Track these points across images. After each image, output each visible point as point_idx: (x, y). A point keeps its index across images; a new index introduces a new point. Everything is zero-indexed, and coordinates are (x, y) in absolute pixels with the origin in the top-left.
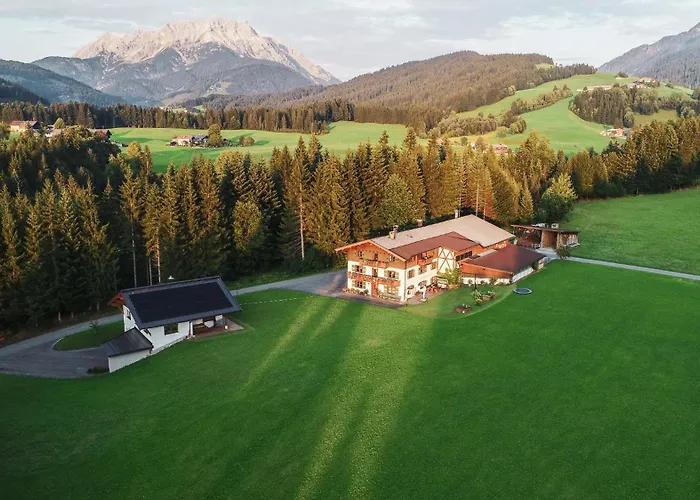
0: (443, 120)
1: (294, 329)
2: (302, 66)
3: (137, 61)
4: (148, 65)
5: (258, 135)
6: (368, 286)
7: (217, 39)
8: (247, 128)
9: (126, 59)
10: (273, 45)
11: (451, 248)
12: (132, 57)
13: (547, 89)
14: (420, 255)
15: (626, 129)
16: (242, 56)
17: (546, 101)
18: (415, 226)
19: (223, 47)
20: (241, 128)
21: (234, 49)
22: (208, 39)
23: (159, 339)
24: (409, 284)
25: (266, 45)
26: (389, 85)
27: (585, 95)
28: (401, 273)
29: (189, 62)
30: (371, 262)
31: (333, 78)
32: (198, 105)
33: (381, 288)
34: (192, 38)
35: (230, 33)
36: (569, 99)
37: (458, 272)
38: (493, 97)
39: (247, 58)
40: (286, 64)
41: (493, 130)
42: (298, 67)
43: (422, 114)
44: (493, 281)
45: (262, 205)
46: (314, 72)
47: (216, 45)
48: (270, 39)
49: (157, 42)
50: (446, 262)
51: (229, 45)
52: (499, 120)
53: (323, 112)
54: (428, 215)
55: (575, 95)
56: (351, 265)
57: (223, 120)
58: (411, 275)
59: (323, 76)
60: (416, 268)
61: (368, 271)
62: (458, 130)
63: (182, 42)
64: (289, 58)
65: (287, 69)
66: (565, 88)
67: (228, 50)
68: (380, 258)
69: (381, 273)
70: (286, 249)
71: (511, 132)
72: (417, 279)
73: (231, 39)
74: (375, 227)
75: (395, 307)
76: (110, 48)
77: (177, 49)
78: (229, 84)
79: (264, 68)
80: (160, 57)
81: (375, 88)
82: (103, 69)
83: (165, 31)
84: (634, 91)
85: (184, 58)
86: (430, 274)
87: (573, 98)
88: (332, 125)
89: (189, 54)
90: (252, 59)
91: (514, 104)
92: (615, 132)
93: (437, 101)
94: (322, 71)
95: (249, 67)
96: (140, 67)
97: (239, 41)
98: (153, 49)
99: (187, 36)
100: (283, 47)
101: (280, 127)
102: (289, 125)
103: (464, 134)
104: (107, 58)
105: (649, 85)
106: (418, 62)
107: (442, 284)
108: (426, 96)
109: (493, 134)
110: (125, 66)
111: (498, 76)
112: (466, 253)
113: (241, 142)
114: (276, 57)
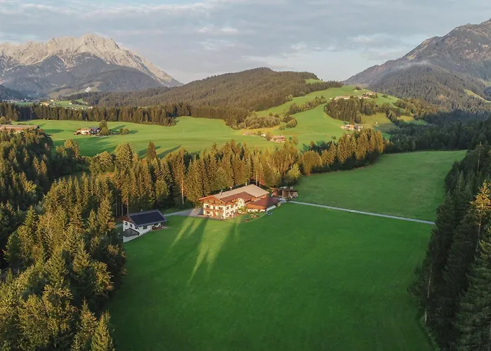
0: (247, 118)
1: (182, 231)
2: (152, 71)
3: (29, 63)
4: (38, 67)
5: (130, 126)
6: (212, 213)
7: (90, 51)
8: (122, 120)
9: (21, 62)
10: (130, 56)
11: (243, 198)
12: (25, 61)
13: (311, 97)
14: (231, 201)
15: (356, 124)
16: (108, 63)
17: (311, 106)
18: (229, 190)
19: (94, 56)
20: (117, 120)
21: (103, 58)
22: (83, 50)
23: (141, 231)
24: (227, 211)
25: (125, 55)
26: (213, 89)
27: (333, 102)
28: (224, 208)
29: (69, 66)
30: (212, 204)
31: (173, 79)
32: (78, 99)
33: (217, 213)
34: (71, 48)
35: (100, 46)
36: (324, 105)
37: (246, 208)
38: (279, 101)
39: (112, 65)
40: (140, 69)
41: (277, 124)
42: (149, 72)
43: (235, 114)
44: (259, 210)
45: (167, 181)
46: (159, 75)
47: (89, 54)
48: (127, 52)
49: (45, 51)
50: (241, 203)
51: (98, 55)
52: (282, 117)
53: (172, 110)
54: (235, 184)
55: (328, 101)
56: (205, 205)
57: (105, 115)
58: (228, 208)
59: (166, 78)
60: (230, 206)
61: (212, 207)
62: (257, 124)
63: (64, 51)
64: (143, 65)
65: (141, 74)
66: (322, 97)
67: (99, 59)
68: (216, 202)
69: (217, 208)
70: (176, 199)
71: (288, 126)
72: (230, 210)
73: (100, 50)
74: (213, 190)
75: (222, 220)
76: (9, 53)
77: (60, 57)
78: (99, 83)
79: (125, 72)
80: (48, 61)
81: (203, 91)
82: (3, 69)
83: (51, 43)
84: (362, 101)
85: (65, 63)
86: (235, 208)
87: (326, 104)
88: (177, 119)
89: (69, 60)
90: (116, 65)
91: (291, 107)
92: (349, 127)
93: (244, 102)
94: (166, 75)
95: (114, 71)
96: (31, 68)
97: (105, 53)
98: (41, 56)
99: (68, 47)
100: (138, 57)
101: (144, 120)
102: (150, 119)
103: (260, 127)
104: (6, 60)
105: (371, 96)
106: (232, 74)
107: (240, 212)
108: (237, 98)
109: (277, 127)
110: (20, 67)
111: (283, 87)
112: (249, 200)
113: (121, 132)
114: (133, 65)
